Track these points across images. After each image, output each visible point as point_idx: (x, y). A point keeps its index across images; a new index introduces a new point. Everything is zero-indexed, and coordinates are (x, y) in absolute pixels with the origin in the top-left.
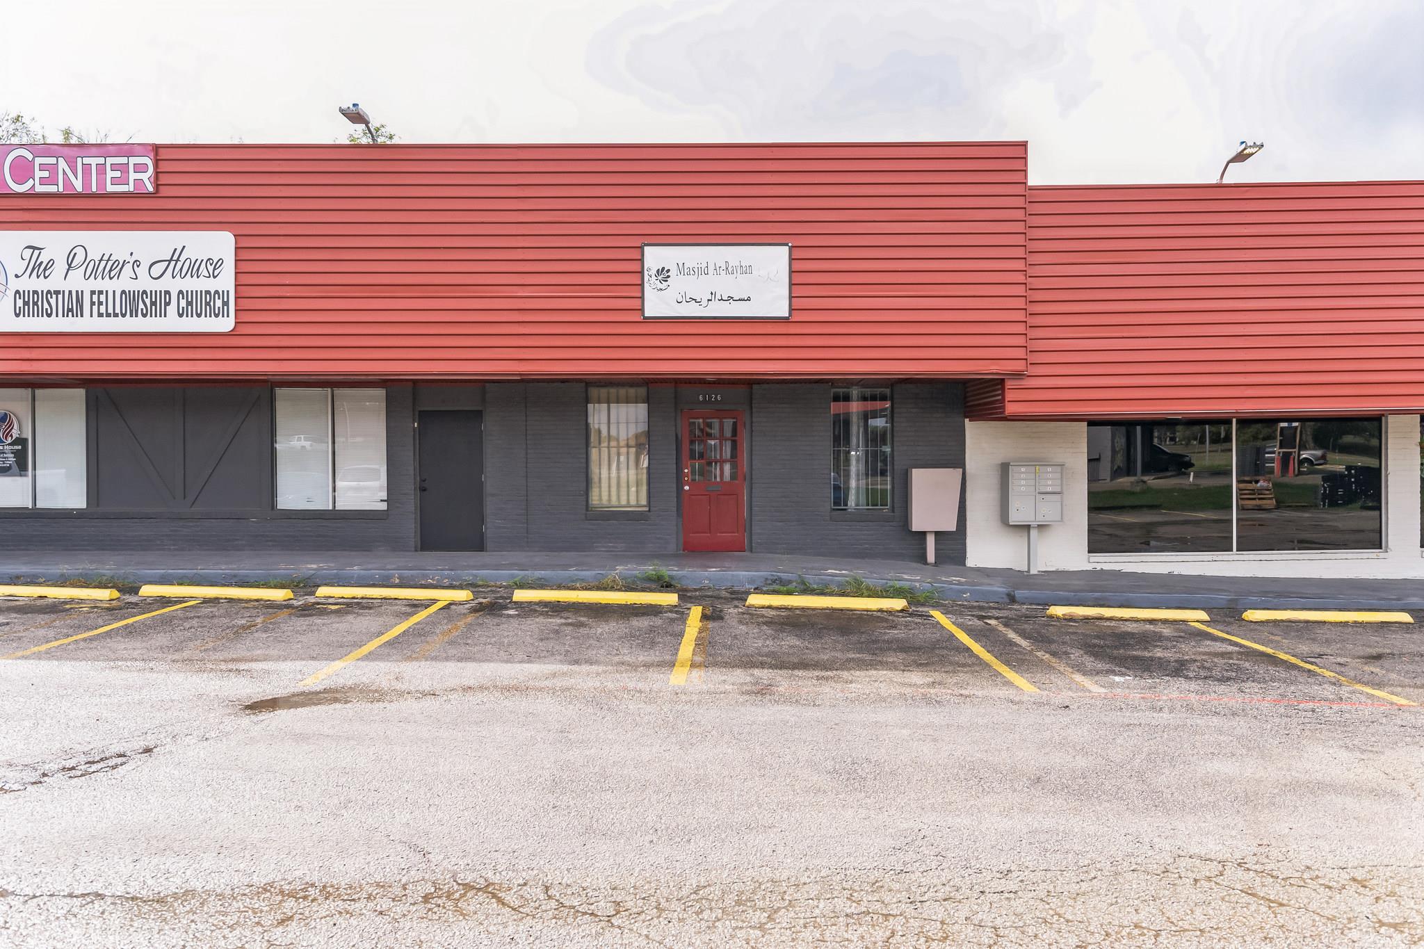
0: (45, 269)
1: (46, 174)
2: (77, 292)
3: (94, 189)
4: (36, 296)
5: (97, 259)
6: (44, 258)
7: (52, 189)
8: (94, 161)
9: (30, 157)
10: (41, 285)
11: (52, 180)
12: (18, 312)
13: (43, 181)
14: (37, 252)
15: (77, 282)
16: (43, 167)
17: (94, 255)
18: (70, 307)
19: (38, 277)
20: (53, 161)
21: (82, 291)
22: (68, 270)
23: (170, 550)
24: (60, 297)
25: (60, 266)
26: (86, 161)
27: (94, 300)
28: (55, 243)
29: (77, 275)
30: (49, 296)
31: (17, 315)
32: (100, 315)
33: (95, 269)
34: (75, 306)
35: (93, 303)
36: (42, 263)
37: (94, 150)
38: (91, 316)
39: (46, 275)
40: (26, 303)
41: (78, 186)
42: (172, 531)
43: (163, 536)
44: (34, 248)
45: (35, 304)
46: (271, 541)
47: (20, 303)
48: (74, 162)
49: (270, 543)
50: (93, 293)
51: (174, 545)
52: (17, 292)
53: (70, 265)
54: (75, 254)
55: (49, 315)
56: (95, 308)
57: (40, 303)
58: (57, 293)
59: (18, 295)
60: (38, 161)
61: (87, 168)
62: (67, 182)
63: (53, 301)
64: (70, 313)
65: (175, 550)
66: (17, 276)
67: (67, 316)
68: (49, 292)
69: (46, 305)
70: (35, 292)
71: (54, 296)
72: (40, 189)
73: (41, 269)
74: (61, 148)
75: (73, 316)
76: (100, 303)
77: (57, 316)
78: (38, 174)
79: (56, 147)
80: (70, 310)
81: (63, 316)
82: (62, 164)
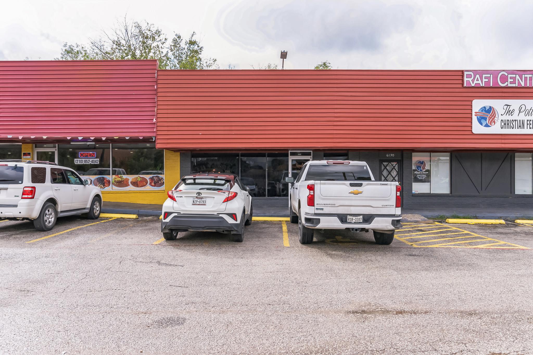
0: (511, 113)
1: (512, 80)
2: (522, 120)
3: (528, 85)
4: (508, 121)
5: (529, 109)
6: (511, 109)
7: (514, 85)
8: (528, 76)
9: (507, 74)
10: (510, 118)
11: (514, 82)
12: (502, 127)
13: (511, 83)
14: (509, 107)
15: (522, 117)
16: (511, 78)
17: (528, 108)
18: (520, 125)
19: (509, 115)
20: (514, 76)
21: (524, 120)
22: (519, 113)
23: (481, 208)
24: (516, 122)
25: (517, 111)
26: (526, 76)
27: (528, 123)
28: (515, 104)
29: (522, 114)
30: (513, 121)
31: (502, 128)
32: (530, 128)
33: (528, 113)
34: (521, 125)
35: (528, 124)
36: (510, 110)
37: (528, 72)
38: (527, 128)
39: (512, 115)
40: (505, 124)
41: (523, 84)
42: (483, 201)
43: (479, 203)
44: (508, 105)
45: (508, 124)
46: (516, 205)
47: (503, 124)
48: (521, 76)
49: (516, 206)
50: (528, 120)
51: (483, 206)
52: (502, 120)
53: (520, 111)
54: (522, 107)
55: (513, 128)
56: (528, 126)
57: (509, 124)
58: (515, 120)
59: (502, 121)
60: (509, 76)
61: (526, 78)
62: (519, 83)
63: (514, 123)
64: (520, 128)
65: (483, 208)
66: (502, 115)
67: (519, 129)
68: (513, 120)
69: (512, 125)
70: (508, 120)
71: (514, 122)
72: (510, 85)
73: (510, 112)
74: (517, 71)
75: (521, 128)
76: (530, 124)
77: (515, 128)
78: (509, 80)
79: (515, 71)
80: (520, 126)
81: (518, 128)
82: (518, 77)
